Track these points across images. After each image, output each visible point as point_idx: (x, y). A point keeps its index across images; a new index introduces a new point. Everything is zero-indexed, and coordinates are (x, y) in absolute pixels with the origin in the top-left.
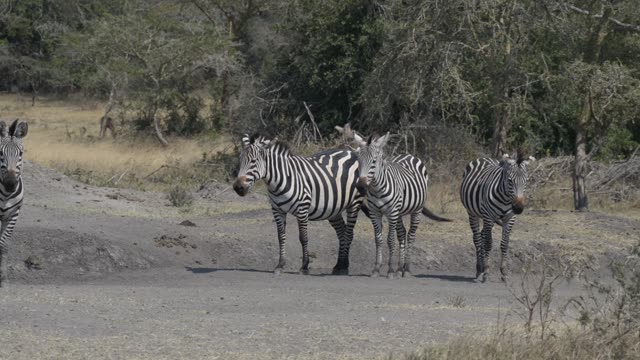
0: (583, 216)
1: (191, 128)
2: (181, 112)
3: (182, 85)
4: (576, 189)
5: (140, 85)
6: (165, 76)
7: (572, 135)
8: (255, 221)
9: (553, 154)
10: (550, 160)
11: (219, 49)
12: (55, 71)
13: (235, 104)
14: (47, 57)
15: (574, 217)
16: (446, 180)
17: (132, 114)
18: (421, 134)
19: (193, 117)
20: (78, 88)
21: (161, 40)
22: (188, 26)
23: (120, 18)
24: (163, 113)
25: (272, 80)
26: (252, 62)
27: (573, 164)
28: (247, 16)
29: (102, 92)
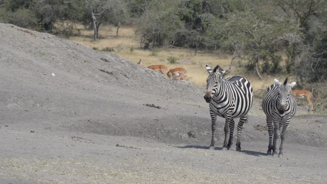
1: (275, 71)
2: (270, 62)
3: (272, 49)
5: (248, 48)
6: (263, 44)
8: (306, 120)
11: (292, 31)
12: (207, 39)
13: (298, 60)
14: (203, 31)
17: (245, 62)
19: (276, 65)
20: (219, 47)
21: (262, 25)
22: (276, 18)
23: (242, 13)
24: (261, 62)
25: (319, 49)
26: (309, 39)
28: (307, 16)
29: (231, 50)
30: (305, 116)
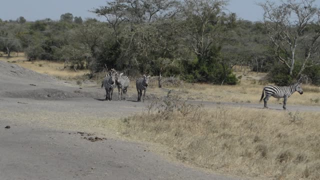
0: (160, 89)
1: (82, 68)
2: (80, 65)
3: (80, 60)
4: (159, 83)
5: (71, 59)
6: (77, 58)
7: (159, 72)
9: (155, 76)
10: (154, 77)
11: (88, 52)
12: (54, 56)
13: (91, 64)
14: (52, 53)
15: (159, 89)
16: (133, 80)
17: (70, 65)
18: (128, 71)
19: (82, 66)
20: (59, 59)
21: (76, 50)
22: (81, 47)
23: (67, 46)
24: (76, 65)
25: (99, 59)
26: (94, 55)
27: (159, 78)
28: (93, 46)
29: (64, 60)
30: (94, 87)
